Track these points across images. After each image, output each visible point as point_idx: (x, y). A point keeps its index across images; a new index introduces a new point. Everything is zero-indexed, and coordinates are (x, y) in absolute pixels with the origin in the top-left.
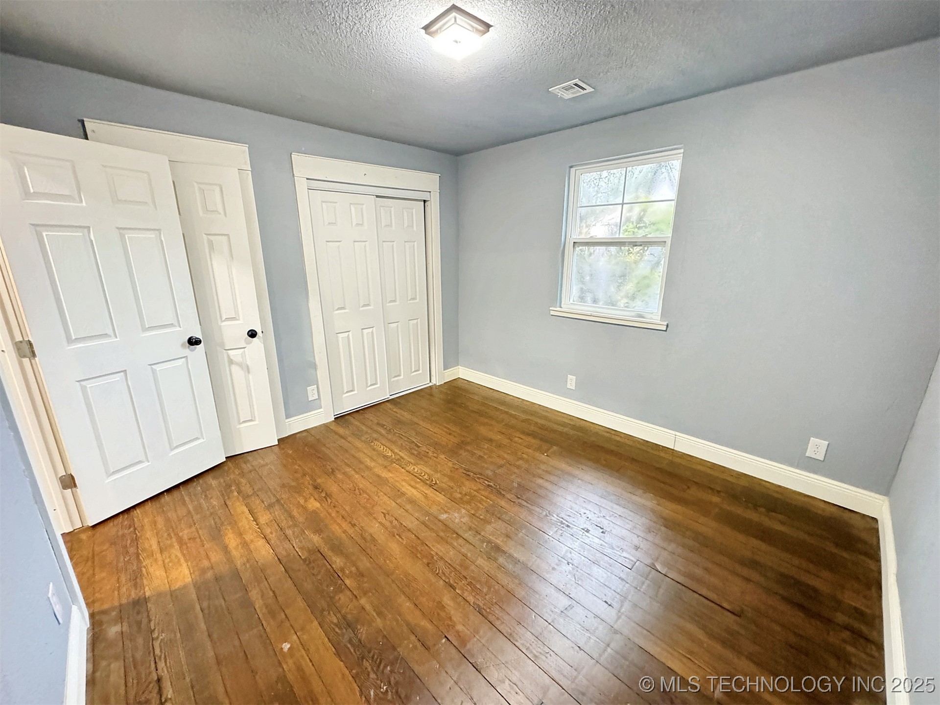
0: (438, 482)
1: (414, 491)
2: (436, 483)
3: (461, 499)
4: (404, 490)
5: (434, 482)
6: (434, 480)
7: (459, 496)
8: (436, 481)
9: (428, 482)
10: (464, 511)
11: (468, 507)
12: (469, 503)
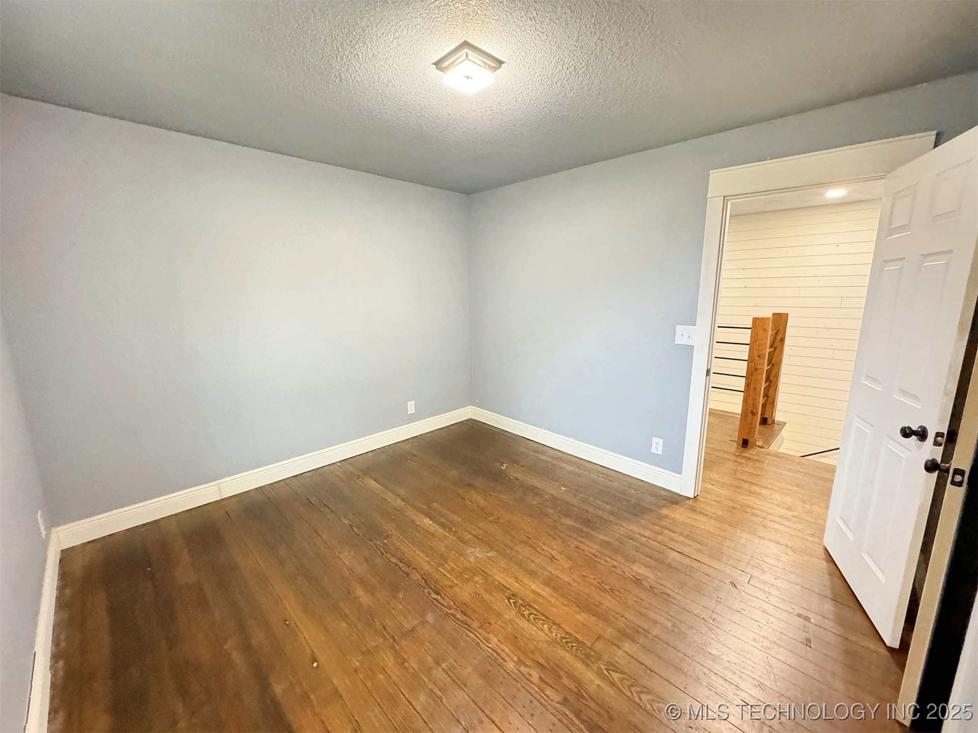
0: (506, 601)
1: (534, 587)
2: (509, 599)
3: (475, 575)
4: (548, 589)
5: (512, 601)
6: (513, 605)
7: (476, 579)
8: (510, 603)
9: (521, 602)
10: (472, 559)
11: (466, 564)
12: (466, 569)
